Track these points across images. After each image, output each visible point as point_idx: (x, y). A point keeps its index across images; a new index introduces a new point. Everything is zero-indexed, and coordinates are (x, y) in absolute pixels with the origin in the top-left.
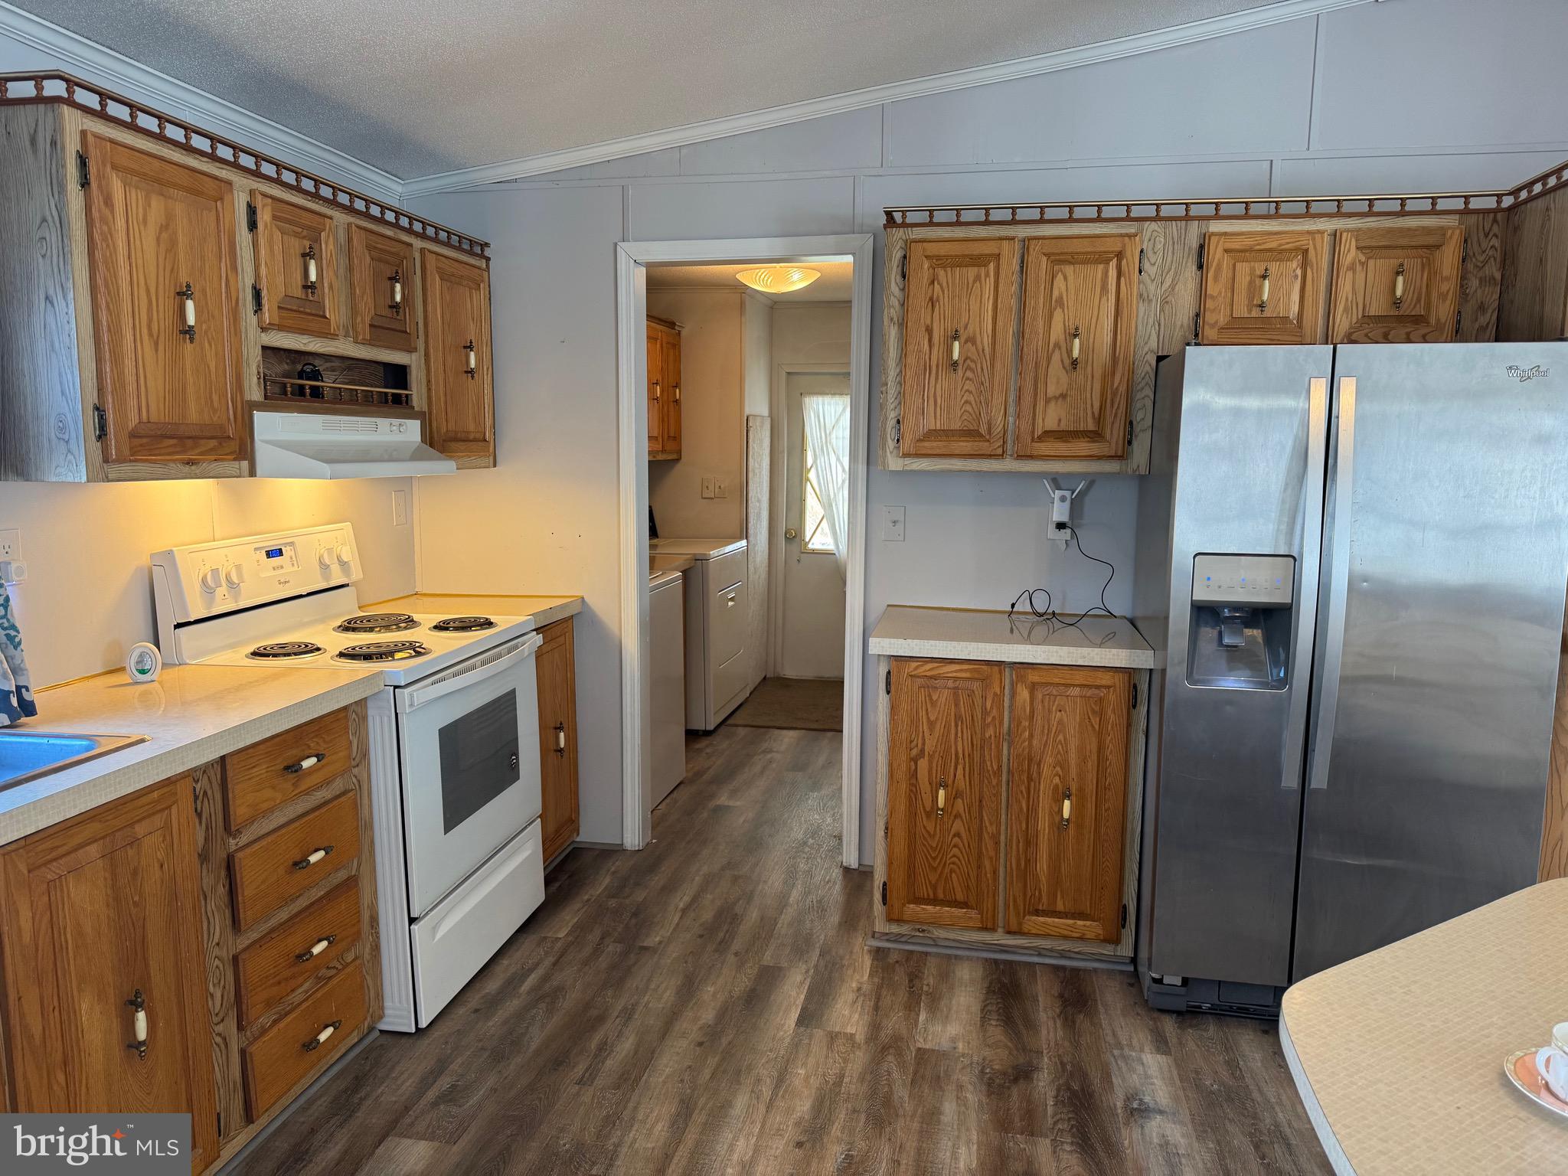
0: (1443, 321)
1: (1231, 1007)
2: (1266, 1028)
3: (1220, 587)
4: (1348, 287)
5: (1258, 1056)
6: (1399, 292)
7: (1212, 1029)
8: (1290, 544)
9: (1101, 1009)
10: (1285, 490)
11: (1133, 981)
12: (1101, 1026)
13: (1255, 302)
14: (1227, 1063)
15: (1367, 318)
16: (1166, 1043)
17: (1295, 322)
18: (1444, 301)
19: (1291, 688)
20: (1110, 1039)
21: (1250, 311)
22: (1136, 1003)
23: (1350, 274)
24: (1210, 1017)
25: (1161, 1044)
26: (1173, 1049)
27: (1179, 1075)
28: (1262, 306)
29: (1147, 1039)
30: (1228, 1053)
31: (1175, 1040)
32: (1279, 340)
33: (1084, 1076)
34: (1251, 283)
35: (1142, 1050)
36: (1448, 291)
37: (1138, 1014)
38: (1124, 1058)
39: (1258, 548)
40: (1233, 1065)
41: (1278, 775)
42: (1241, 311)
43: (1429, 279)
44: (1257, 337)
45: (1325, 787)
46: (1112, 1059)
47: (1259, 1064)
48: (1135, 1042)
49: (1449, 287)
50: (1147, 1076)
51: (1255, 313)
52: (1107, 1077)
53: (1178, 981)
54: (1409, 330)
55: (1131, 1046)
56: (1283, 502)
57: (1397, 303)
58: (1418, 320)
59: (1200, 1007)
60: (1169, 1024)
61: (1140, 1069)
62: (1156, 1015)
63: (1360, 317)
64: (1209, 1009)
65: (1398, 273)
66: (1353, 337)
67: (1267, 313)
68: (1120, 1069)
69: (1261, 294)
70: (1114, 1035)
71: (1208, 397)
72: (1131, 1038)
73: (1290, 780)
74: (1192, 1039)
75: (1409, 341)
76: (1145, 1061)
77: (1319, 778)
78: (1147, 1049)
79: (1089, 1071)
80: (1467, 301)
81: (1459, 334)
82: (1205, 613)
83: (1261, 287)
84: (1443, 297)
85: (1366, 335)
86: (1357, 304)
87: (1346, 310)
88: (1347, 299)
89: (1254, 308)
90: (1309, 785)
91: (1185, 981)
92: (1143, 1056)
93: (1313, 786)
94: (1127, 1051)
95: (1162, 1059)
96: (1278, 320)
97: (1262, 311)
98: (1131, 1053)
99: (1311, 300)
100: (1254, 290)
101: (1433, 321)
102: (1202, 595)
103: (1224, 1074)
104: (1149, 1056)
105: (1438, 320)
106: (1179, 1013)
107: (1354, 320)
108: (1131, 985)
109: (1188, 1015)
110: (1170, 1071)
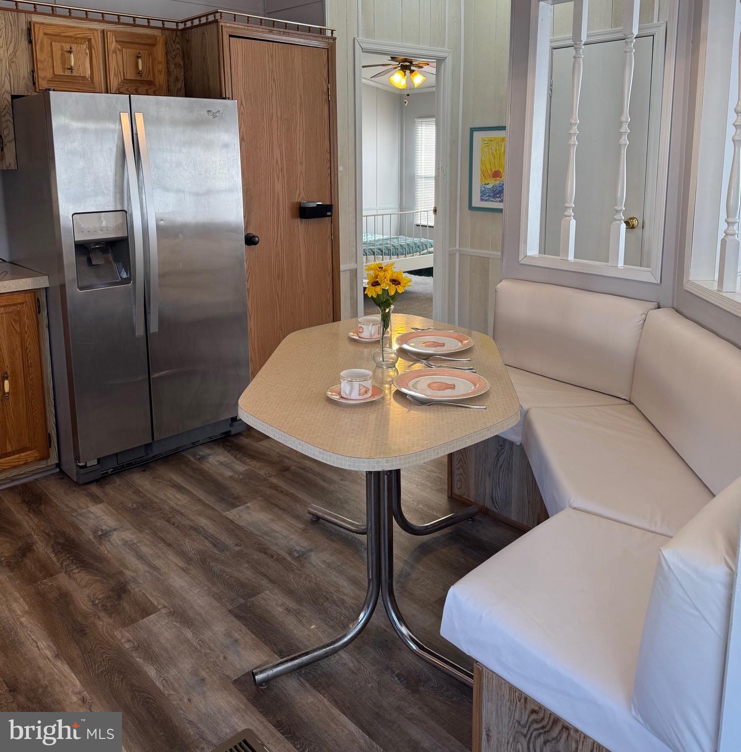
0: (162, 84)
1: (123, 466)
2: (144, 469)
3: (89, 232)
4: (114, 62)
5: (147, 483)
6: (140, 68)
7: (118, 481)
8: (122, 204)
9: (53, 498)
10: (116, 174)
11: (62, 476)
12: (57, 505)
13: (66, 67)
14: (134, 492)
15: (126, 81)
16: (98, 497)
17: (90, 80)
18: (161, 74)
19: (134, 283)
20: (66, 509)
21: (64, 72)
22: (70, 486)
23: (114, 55)
24: (113, 476)
25: (96, 500)
26: (104, 499)
27: (114, 509)
28: (71, 69)
29: (87, 500)
30: (132, 488)
31: (102, 494)
32: (82, 90)
33: (63, 534)
34: (62, 55)
35: (88, 507)
36: (162, 68)
37: (74, 491)
38: (81, 515)
39: (106, 208)
40: (137, 492)
41: (133, 330)
42: (59, 71)
43: (152, 62)
44: (71, 87)
45: (157, 331)
46: (74, 518)
47: (149, 486)
48: (81, 505)
49: (161, 67)
50: (97, 517)
51: (68, 73)
52: (77, 529)
53: (95, 462)
54: (147, 88)
55: (80, 507)
56: (116, 181)
57: (139, 73)
58: (150, 83)
59: (107, 473)
60: (94, 489)
61: (92, 516)
62: (85, 487)
63: (122, 79)
64: (112, 471)
65: (138, 57)
66: (121, 90)
67: (74, 74)
68: (81, 521)
69: (70, 61)
70: (67, 506)
71: (67, 121)
72: (78, 504)
73: (140, 332)
74: (110, 490)
75: (148, 94)
76: (93, 511)
77: (154, 328)
78: (90, 505)
79: (64, 529)
80: (170, 75)
81: (169, 93)
82: (82, 248)
83: (69, 58)
84: (160, 72)
85: (127, 89)
86: (120, 72)
87: (115, 74)
88: (115, 69)
89: (66, 70)
90: (149, 331)
91: (99, 460)
92: (89, 509)
93: (151, 332)
94: (79, 511)
95: (100, 506)
96: (80, 78)
97: (72, 72)
98: (82, 511)
99: (96, 69)
100: (64, 61)
101: (157, 84)
102: (79, 238)
103: (135, 498)
104: (93, 508)
105: (160, 84)
106: (97, 481)
107: (120, 81)
108: (63, 478)
109: (102, 480)
110: (108, 509)
